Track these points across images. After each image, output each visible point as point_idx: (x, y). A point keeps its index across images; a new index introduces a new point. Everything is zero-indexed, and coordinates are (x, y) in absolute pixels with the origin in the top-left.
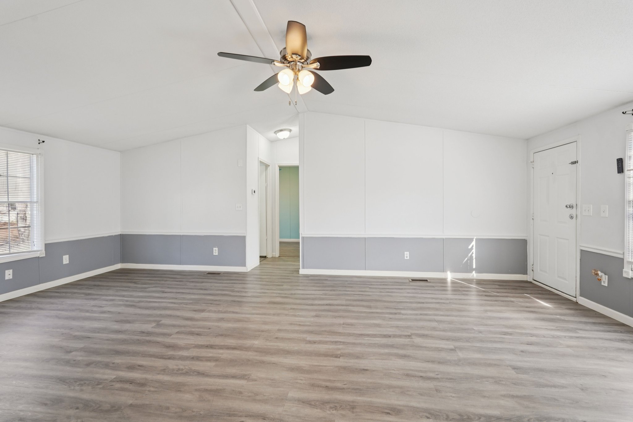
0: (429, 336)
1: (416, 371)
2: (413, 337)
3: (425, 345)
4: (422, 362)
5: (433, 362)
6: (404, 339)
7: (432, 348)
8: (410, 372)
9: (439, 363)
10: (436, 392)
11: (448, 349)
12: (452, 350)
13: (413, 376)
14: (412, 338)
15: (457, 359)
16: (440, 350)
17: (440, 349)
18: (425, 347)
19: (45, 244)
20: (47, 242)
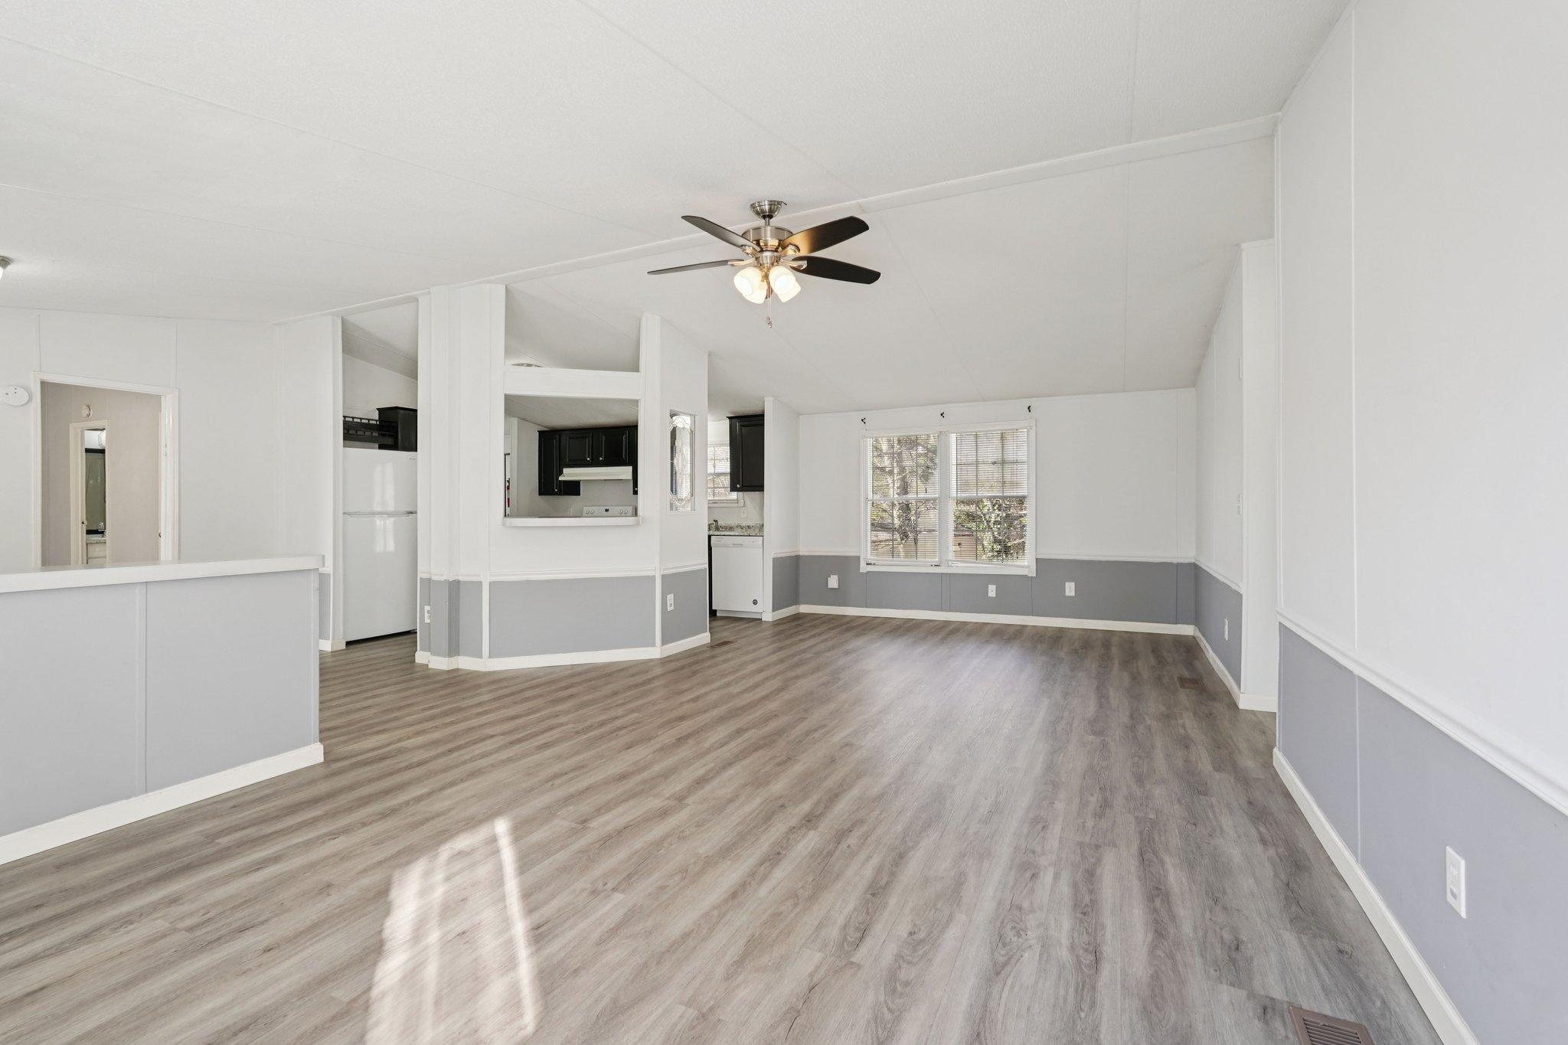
19: (1037, 559)
20: (1039, 557)
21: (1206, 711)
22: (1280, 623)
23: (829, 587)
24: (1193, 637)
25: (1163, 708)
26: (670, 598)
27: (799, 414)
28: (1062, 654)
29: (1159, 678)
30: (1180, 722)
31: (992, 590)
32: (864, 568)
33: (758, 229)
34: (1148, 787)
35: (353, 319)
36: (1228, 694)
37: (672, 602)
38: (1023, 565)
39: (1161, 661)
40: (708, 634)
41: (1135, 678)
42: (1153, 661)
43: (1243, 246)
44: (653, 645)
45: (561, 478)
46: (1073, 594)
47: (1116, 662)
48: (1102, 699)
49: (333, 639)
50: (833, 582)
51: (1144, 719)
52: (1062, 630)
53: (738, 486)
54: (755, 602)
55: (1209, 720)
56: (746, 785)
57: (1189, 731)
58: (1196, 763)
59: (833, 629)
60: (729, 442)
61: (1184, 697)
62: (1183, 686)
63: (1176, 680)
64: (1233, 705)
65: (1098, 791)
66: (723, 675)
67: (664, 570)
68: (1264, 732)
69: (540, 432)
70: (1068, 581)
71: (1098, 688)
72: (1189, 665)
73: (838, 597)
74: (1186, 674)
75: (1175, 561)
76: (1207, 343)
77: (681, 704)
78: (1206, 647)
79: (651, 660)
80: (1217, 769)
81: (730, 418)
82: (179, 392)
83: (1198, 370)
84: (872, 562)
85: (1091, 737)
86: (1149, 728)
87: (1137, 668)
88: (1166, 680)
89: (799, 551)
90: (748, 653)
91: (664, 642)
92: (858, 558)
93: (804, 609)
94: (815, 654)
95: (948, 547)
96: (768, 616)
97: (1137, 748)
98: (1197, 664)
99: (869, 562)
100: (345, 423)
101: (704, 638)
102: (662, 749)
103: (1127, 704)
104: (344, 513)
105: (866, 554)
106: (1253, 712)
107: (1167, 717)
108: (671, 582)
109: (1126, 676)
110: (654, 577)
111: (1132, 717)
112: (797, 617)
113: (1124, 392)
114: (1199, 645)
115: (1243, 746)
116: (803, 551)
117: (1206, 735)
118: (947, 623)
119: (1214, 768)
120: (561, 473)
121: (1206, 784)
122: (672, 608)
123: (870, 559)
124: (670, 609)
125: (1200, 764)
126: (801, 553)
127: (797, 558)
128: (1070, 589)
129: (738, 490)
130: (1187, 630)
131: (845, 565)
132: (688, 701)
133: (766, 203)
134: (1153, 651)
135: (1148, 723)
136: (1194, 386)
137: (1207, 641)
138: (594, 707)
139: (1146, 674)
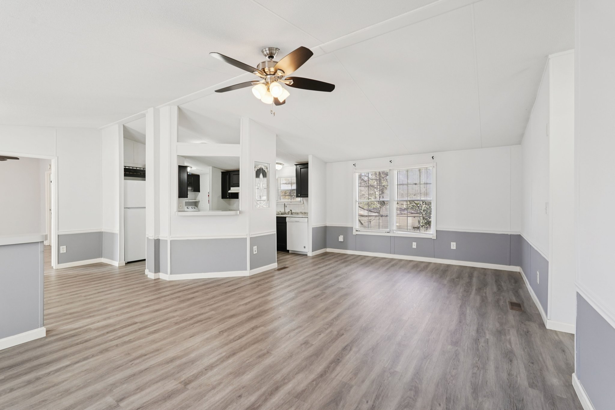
0: (161, 400)
1: (152, 357)
2: (180, 386)
3: (159, 384)
4: (151, 365)
5: (141, 372)
6: (188, 376)
7: (149, 386)
8: (157, 353)
9: (134, 375)
10: (129, 353)
11: (128, 397)
12: (122, 400)
13: (153, 352)
14: (180, 383)
15: (114, 390)
16: (137, 389)
17: (139, 391)
18: (157, 382)
19: (436, 230)
20: (438, 229)
21: (525, 330)
22: (577, 293)
23: (339, 241)
24: (519, 273)
25: (498, 325)
26: (255, 248)
27: (327, 163)
28: (445, 282)
29: (498, 301)
30: (508, 337)
31: (414, 245)
32: (355, 233)
33: (264, 62)
34: (480, 399)
35: (126, 125)
36: (539, 315)
37: (256, 250)
38: (431, 233)
39: (500, 288)
40: (276, 264)
41: (484, 300)
42: (495, 289)
43: (550, 56)
44: (246, 270)
45: (229, 192)
46: (455, 248)
47: (474, 288)
48: (462, 314)
49: (120, 261)
50: (341, 239)
51: (485, 333)
52: (449, 266)
53: (299, 195)
54: (305, 247)
55: (526, 335)
56: (231, 374)
57: (513, 346)
58: (517, 377)
59: (337, 261)
60: (295, 176)
61: (512, 317)
62: (512, 309)
63: (508, 303)
64: (542, 325)
65: (444, 401)
66: (270, 288)
67: (251, 235)
68: (564, 351)
69: (222, 173)
70: (452, 242)
71: (461, 306)
72: (516, 293)
73: (343, 245)
74: (514, 300)
75: (509, 233)
76: (527, 120)
77: (240, 305)
78: (526, 281)
79: (244, 277)
80: (532, 385)
81: (296, 165)
82: (58, 158)
83: (522, 135)
84: (359, 230)
85: (449, 347)
86: (487, 342)
87: (486, 293)
88: (501, 303)
89: (326, 224)
90: (291, 274)
91: (251, 269)
92: (352, 228)
93: (329, 250)
94: (321, 276)
95: (393, 224)
96: (310, 254)
97: (477, 359)
98: (521, 292)
99: (357, 230)
100: (125, 169)
101: (275, 265)
102: (207, 339)
103: (476, 320)
104: (124, 208)
105: (357, 226)
106: (555, 332)
107: (500, 333)
108: (254, 241)
109: (478, 298)
110: (246, 238)
111: (478, 331)
112: (326, 254)
113: (482, 148)
114: (522, 278)
115: (550, 363)
116: (328, 224)
117: (524, 350)
118: (392, 260)
119: (529, 384)
120: (230, 189)
121: (523, 400)
122: (256, 252)
123: (358, 229)
124: (255, 253)
125: (519, 379)
126: (327, 225)
127: (326, 228)
128: (453, 246)
129: (300, 197)
130: (516, 269)
131: (345, 231)
132: (243, 305)
133: (267, 49)
134: (496, 281)
135: (487, 337)
136: (520, 144)
137: (527, 278)
138: (196, 306)
139: (490, 298)
